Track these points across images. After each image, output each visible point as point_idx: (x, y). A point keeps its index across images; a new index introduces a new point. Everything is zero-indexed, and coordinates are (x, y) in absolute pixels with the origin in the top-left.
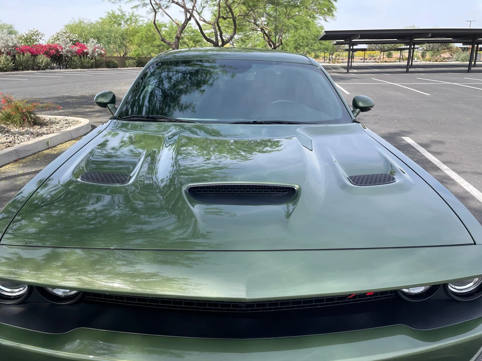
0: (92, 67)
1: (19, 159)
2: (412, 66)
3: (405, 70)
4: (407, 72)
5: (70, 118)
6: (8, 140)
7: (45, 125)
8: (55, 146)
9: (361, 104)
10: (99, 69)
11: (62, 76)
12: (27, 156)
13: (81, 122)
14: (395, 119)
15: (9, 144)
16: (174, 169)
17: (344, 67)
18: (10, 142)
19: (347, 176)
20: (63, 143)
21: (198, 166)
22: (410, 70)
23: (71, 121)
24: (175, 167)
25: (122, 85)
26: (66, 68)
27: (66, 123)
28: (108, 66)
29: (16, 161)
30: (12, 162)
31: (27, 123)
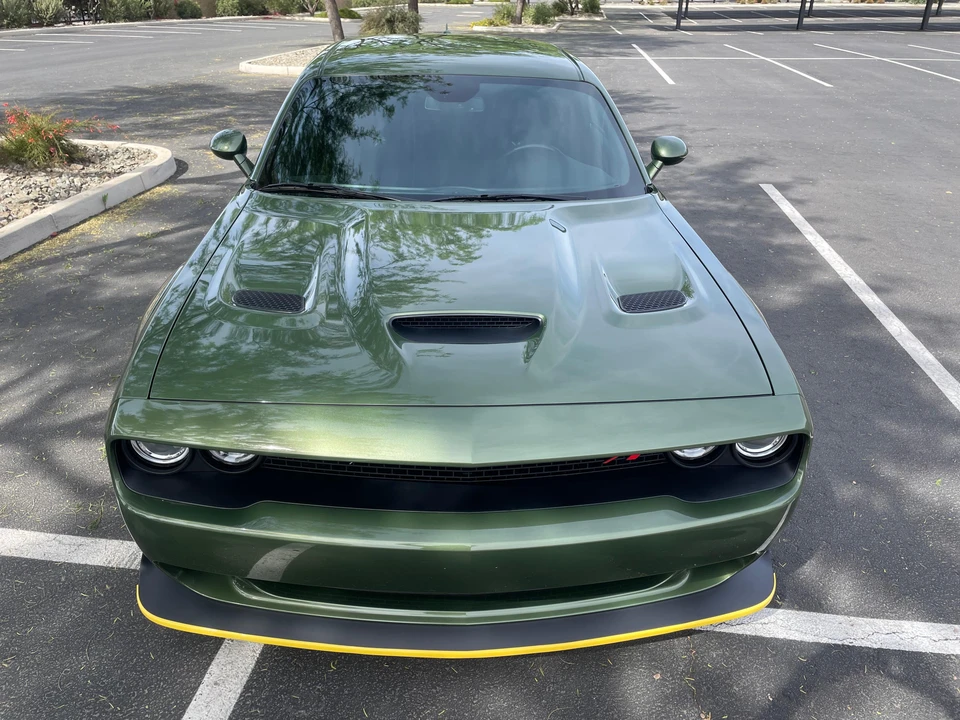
0: (146, 17)
1: (59, 233)
2: (811, 13)
3: (795, 21)
4: (799, 27)
5: (136, 146)
6: (31, 196)
7: (90, 162)
8: (117, 206)
9: (664, 153)
10: (163, 21)
11: (90, 39)
12: (71, 227)
13: (156, 156)
15: (36, 204)
17: (670, 14)
18: (36, 200)
19: (618, 296)
20: (130, 199)
22: (807, 21)
23: (136, 151)
25: (216, 63)
26: (97, 20)
27: (129, 158)
28: (182, 15)
29: (53, 236)
30: (47, 239)
31: (57, 160)
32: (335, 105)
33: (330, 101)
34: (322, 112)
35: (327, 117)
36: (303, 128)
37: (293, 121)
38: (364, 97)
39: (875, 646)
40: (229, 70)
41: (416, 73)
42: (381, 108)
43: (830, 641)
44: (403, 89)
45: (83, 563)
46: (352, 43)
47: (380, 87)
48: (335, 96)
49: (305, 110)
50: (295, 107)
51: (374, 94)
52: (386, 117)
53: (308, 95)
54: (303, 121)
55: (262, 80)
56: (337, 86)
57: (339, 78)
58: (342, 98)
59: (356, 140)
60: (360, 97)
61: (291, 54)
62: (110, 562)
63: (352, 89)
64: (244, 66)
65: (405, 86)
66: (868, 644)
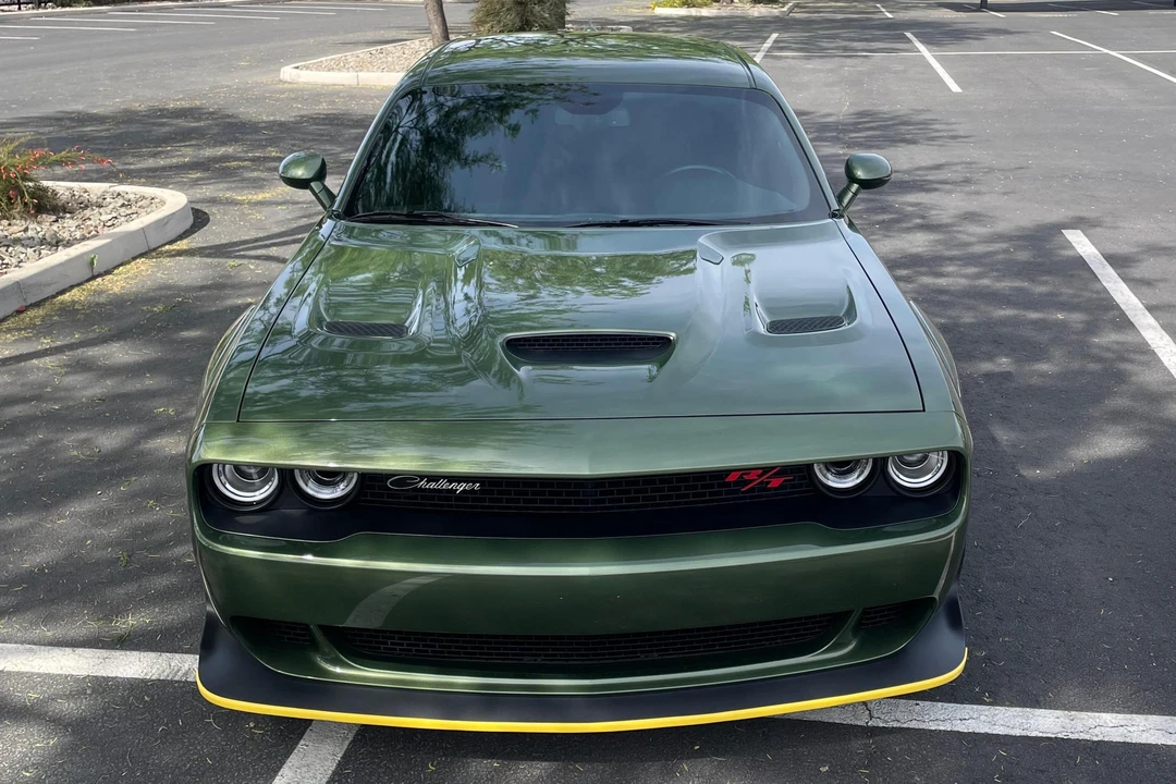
1: (27, 308)
5: (131, 190)
7: (66, 212)
8: (108, 272)
12: (45, 300)
13: (163, 202)
14: (1065, 176)
16: (479, 315)
19: (768, 321)
20: (128, 262)
21: (506, 308)
23: (132, 197)
24: (480, 311)
27: (123, 205)
29: (19, 312)
30: (11, 316)
31: (19, 207)
32: (439, 123)
33: (432, 118)
34: (421, 134)
35: (428, 139)
36: (397, 156)
37: (384, 147)
38: (477, 111)
39: (1095, 739)
40: (264, 79)
41: (552, 81)
42: (502, 127)
43: (1041, 735)
44: (532, 100)
45: (114, 675)
46: (462, 45)
47: (501, 98)
48: (438, 111)
49: (400, 130)
50: (386, 129)
51: (492, 106)
52: (510, 137)
53: (404, 111)
54: (397, 145)
55: (316, 94)
56: (441, 99)
57: (445, 88)
58: (448, 115)
59: (467, 169)
60: (472, 112)
61: (363, 53)
62: (146, 674)
63: (461, 101)
64: (288, 73)
65: (534, 96)
66: (1087, 737)
